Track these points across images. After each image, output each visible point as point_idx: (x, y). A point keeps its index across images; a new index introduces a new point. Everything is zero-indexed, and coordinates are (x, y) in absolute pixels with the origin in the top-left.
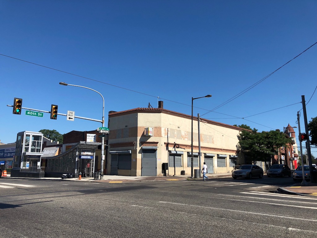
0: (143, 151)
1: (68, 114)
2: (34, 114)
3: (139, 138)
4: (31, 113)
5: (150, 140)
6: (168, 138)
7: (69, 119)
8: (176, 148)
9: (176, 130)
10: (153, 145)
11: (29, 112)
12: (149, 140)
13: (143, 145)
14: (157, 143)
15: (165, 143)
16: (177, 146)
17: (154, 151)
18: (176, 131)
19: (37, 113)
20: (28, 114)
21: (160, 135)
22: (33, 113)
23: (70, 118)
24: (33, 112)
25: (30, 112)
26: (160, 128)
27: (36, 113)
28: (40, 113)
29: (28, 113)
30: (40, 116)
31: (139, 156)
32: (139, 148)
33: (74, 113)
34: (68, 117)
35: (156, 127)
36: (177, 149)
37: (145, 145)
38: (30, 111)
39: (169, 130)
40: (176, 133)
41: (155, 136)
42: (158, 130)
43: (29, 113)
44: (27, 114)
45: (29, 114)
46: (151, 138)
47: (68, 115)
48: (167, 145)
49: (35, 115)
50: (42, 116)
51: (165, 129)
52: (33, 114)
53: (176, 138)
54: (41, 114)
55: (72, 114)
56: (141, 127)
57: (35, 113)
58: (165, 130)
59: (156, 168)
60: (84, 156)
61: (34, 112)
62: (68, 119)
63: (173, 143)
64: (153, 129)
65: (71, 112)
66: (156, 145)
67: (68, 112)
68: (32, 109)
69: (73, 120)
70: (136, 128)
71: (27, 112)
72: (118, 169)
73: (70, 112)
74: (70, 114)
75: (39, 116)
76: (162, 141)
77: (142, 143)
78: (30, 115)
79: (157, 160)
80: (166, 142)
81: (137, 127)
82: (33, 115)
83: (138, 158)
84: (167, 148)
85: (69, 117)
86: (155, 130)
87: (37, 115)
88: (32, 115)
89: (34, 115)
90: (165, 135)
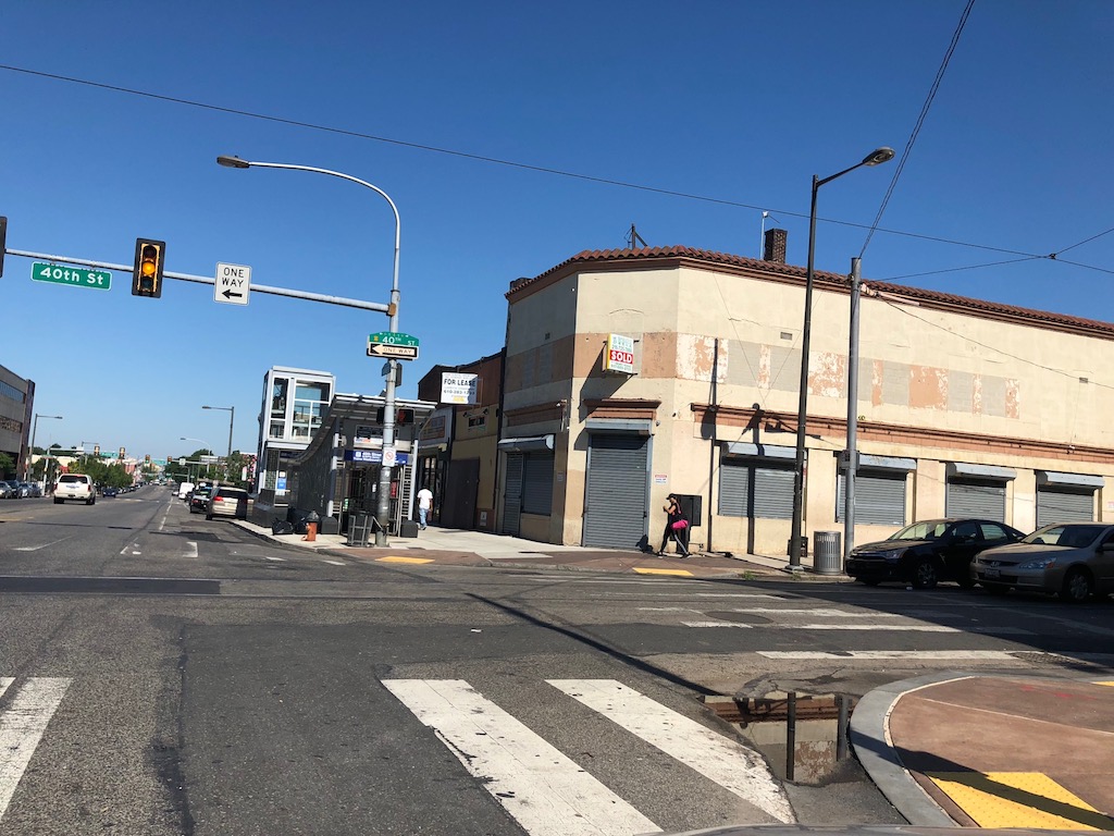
0: (596, 440)
1: (221, 275)
2: (70, 276)
3: (578, 383)
4: (58, 274)
5: (623, 393)
6: (714, 382)
7: (224, 299)
8: (762, 431)
9: (768, 346)
10: (637, 415)
11: (48, 269)
12: (621, 394)
13: (594, 414)
14: (655, 405)
15: (694, 408)
16: (773, 423)
17: (639, 440)
18: (769, 352)
19: (84, 274)
20: (45, 278)
21: (668, 370)
22: (67, 273)
23: (227, 294)
24: (63, 269)
25: (53, 268)
26: (670, 339)
27: (77, 271)
28: (94, 272)
29: (43, 273)
30: (96, 285)
31: (577, 461)
32: (575, 428)
33: (246, 271)
34: (221, 288)
35: (653, 336)
36: (764, 437)
37: (602, 414)
38: (53, 264)
39: (724, 345)
40: (765, 361)
41: (647, 373)
42: (661, 347)
43: (46, 272)
44: (37, 276)
45: (49, 275)
46: (631, 382)
47: (219, 282)
48: (709, 415)
49: (75, 283)
50: (106, 284)
51: (702, 342)
52: (67, 279)
53: (766, 386)
54: (100, 278)
55: (237, 278)
56: (587, 337)
57: (74, 274)
58: (700, 346)
59: (645, 515)
60: (366, 454)
61: (71, 271)
62: (220, 297)
63: (748, 405)
64: (641, 343)
65: (235, 268)
66: (649, 415)
67: (221, 267)
68: (61, 258)
69: (243, 300)
70: (570, 340)
71: (38, 268)
72: (522, 511)
73: (231, 267)
74: (231, 278)
75: (91, 285)
76: (682, 393)
77: (590, 405)
78: (52, 279)
79: (653, 480)
80: (704, 400)
81: (572, 338)
82: (67, 282)
83: (571, 466)
84: (708, 430)
85: (225, 288)
86: (646, 349)
87: (83, 281)
88: (62, 280)
89: (70, 282)
90: (697, 370)
